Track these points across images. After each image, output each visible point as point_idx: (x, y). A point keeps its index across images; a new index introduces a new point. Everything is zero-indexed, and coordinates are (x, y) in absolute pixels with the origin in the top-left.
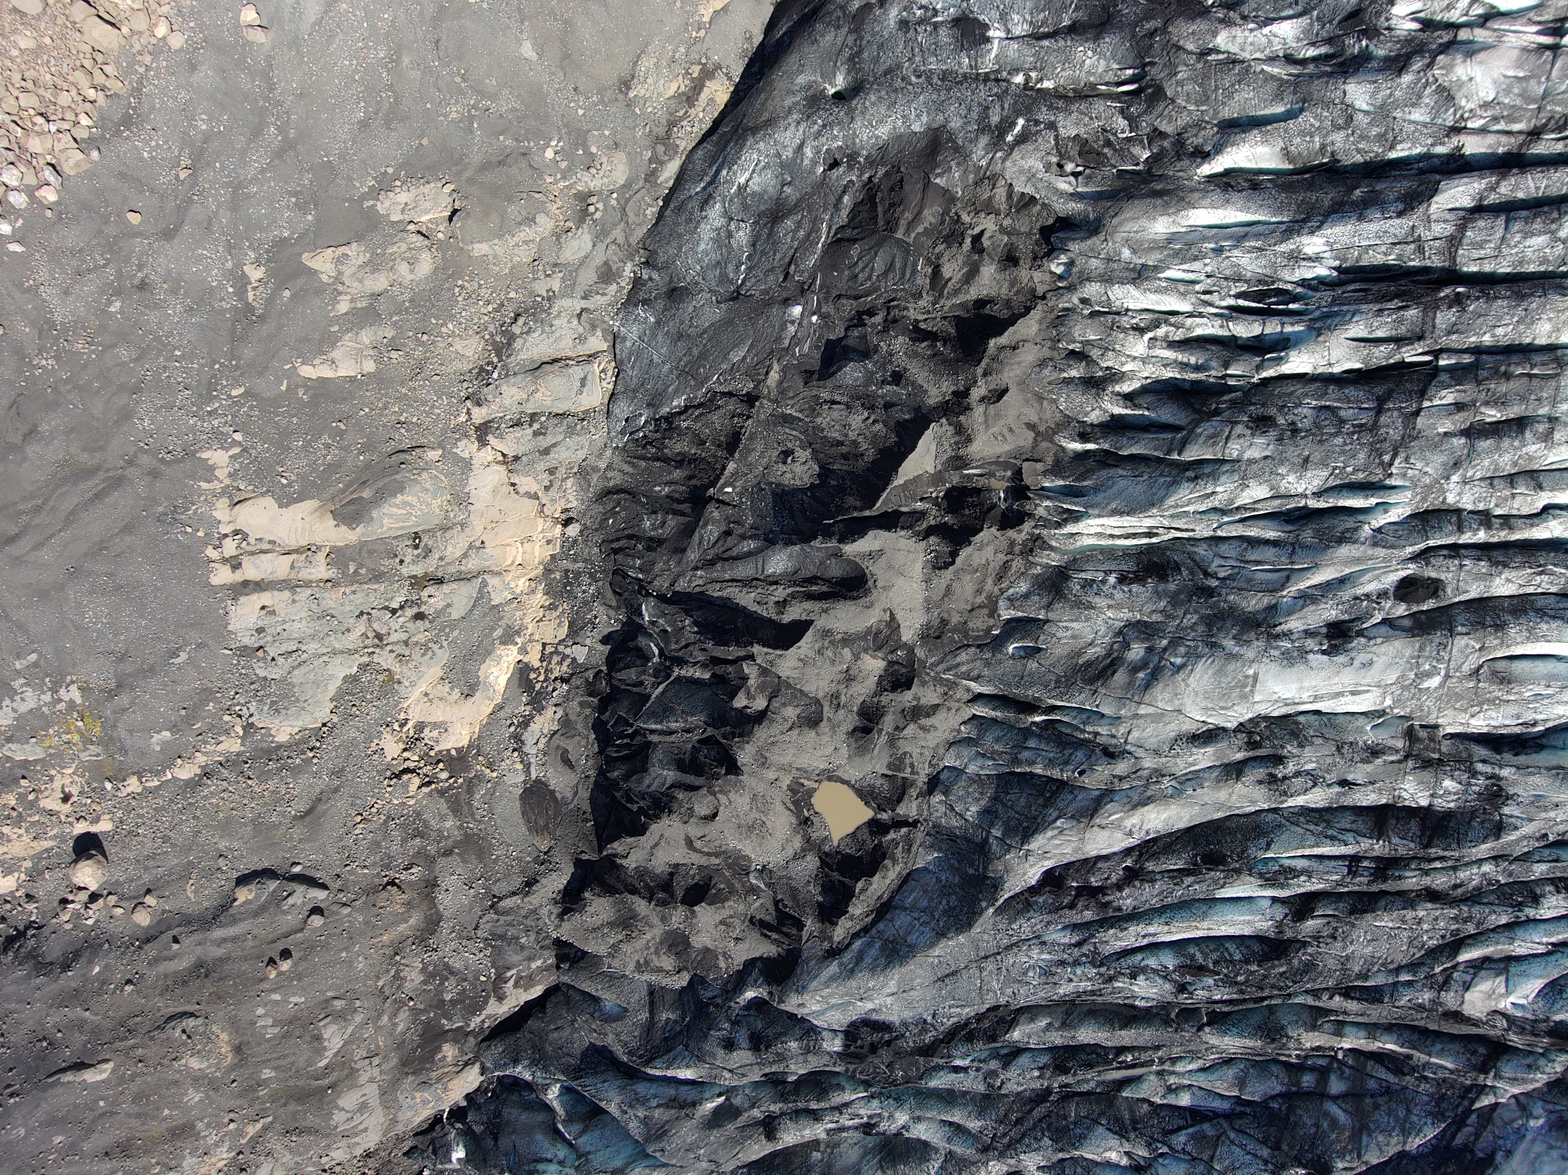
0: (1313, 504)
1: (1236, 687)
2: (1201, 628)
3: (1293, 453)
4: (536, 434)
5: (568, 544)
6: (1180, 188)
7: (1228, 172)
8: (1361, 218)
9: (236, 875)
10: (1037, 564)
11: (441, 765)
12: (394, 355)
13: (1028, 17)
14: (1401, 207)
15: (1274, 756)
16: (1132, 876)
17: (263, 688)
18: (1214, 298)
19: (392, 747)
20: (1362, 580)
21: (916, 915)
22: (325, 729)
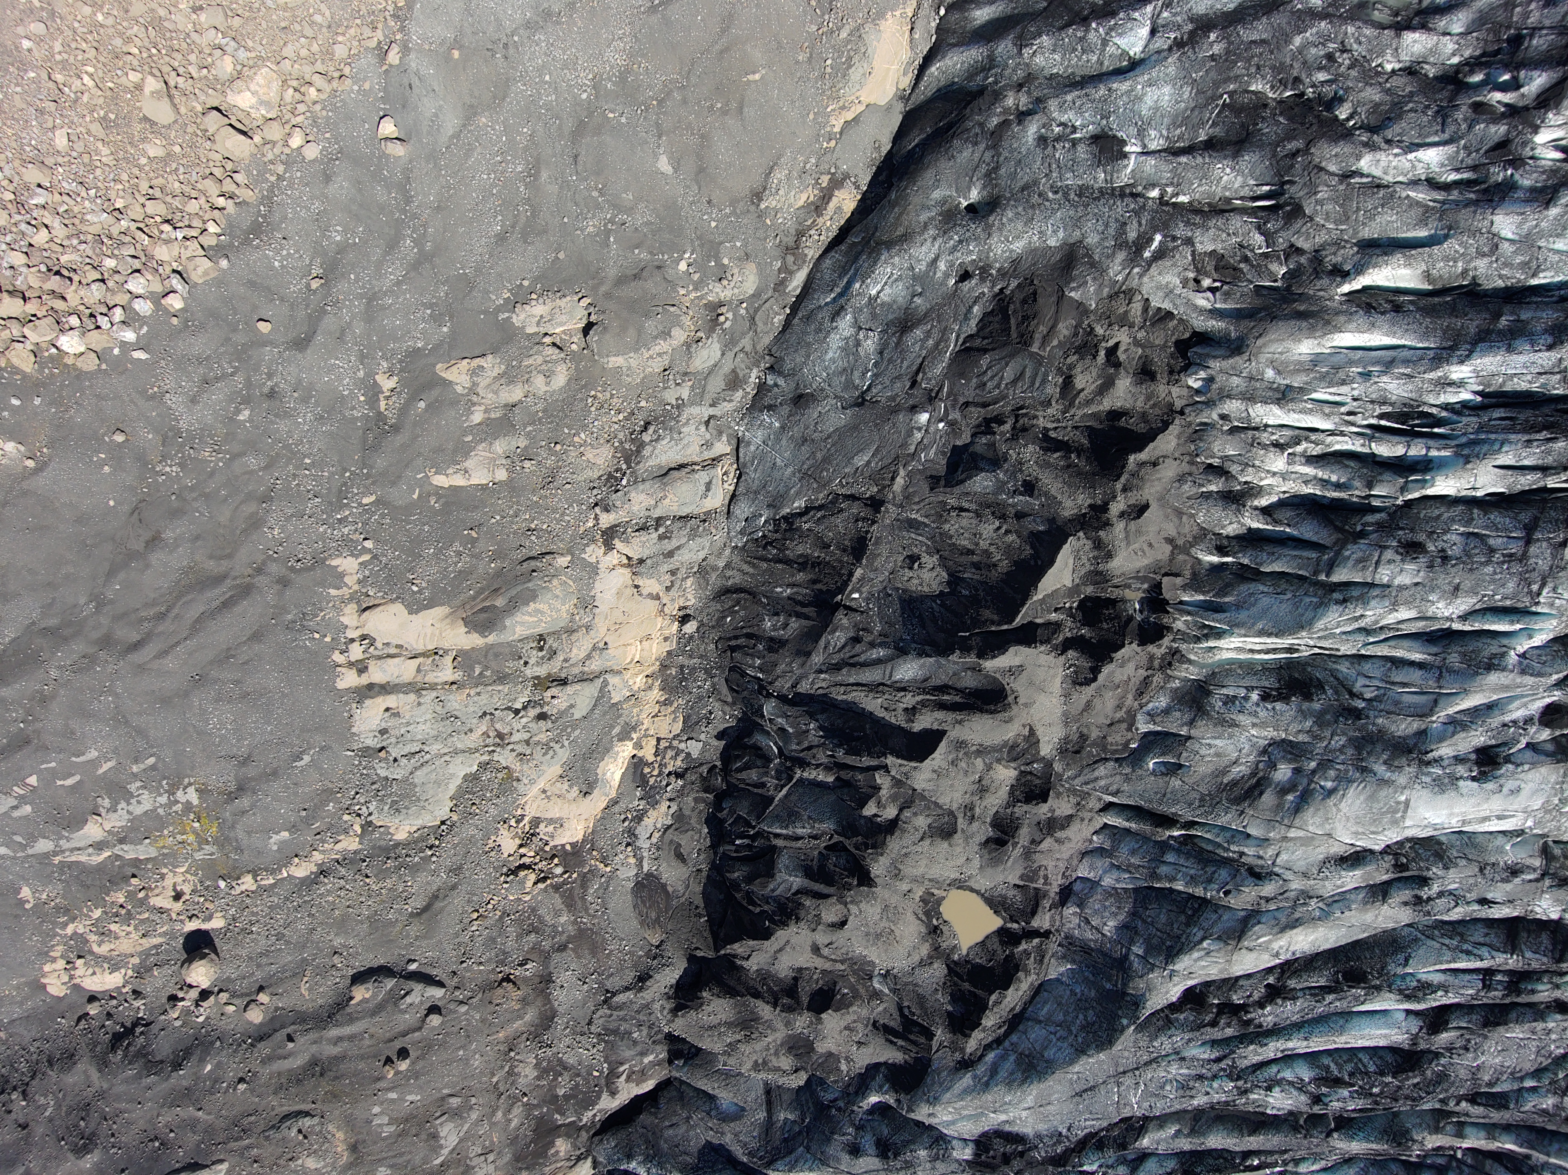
0: (1456, 626)
1: (1387, 812)
2: (1350, 751)
3: (1443, 580)
4: (661, 538)
5: (684, 640)
6: (1324, 310)
7: (1365, 289)
8: (1510, 349)
9: (351, 972)
10: (1175, 678)
11: (556, 861)
12: (527, 464)
13: (1165, 133)
14: (1550, 340)
15: (1418, 877)
16: (1275, 993)
17: (385, 787)
18: (1358, 420)
19: (508, 843)
20: (1511, 707)
21: (1052, 1029)
22: (444, 827)
